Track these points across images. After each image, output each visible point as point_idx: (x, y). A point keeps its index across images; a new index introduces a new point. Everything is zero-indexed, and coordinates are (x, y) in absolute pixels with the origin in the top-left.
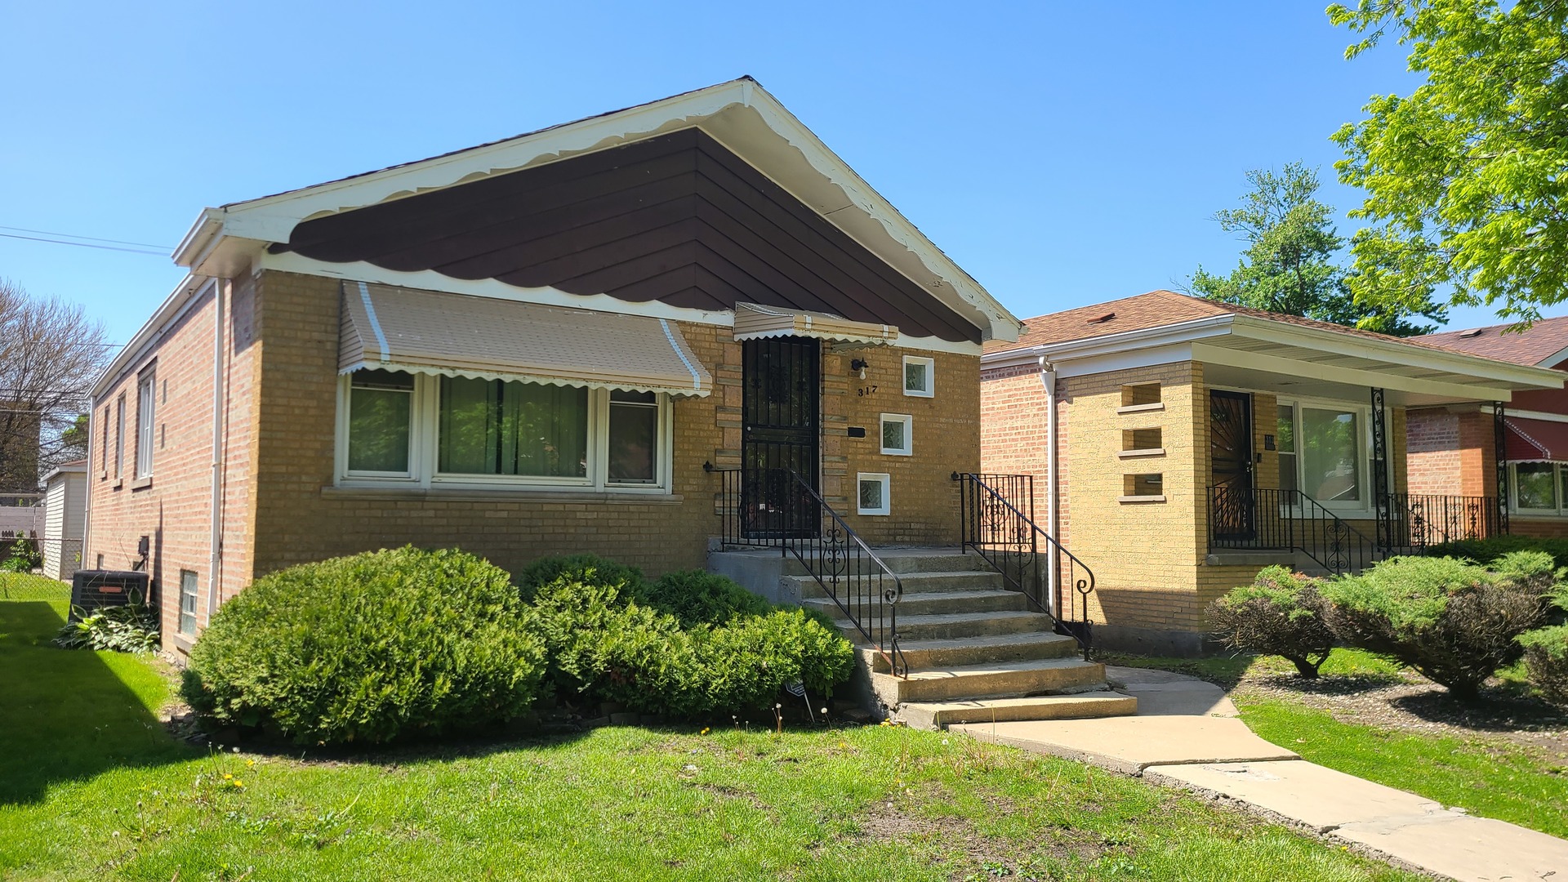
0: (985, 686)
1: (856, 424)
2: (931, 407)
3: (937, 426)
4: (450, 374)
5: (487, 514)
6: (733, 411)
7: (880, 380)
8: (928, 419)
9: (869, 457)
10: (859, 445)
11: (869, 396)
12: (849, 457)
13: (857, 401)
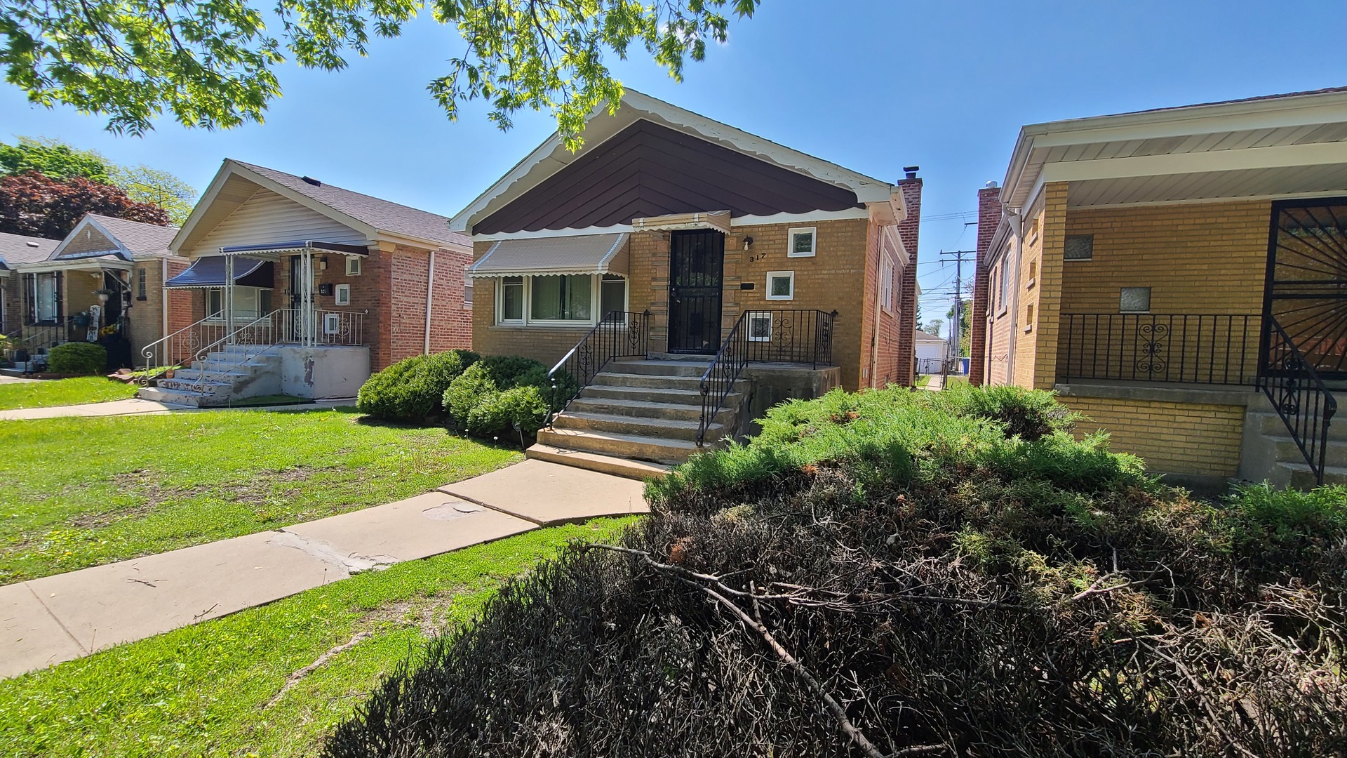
0: (597, 446)
1: (749, 281)
2: (813, 264)
3: (819, 277)
4: (537, 275)
5: (545, 338)
6: (662, 280)
7: (768, 249)
8: (810, 273)
9: (756, 302)
10: (750, 295)
11: (759, 261)
12: (741, 303)
13: (749, 266)
